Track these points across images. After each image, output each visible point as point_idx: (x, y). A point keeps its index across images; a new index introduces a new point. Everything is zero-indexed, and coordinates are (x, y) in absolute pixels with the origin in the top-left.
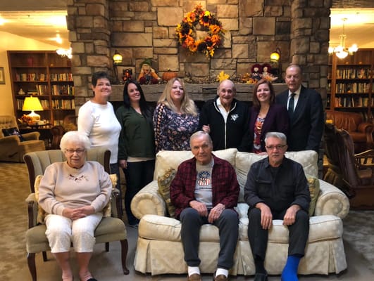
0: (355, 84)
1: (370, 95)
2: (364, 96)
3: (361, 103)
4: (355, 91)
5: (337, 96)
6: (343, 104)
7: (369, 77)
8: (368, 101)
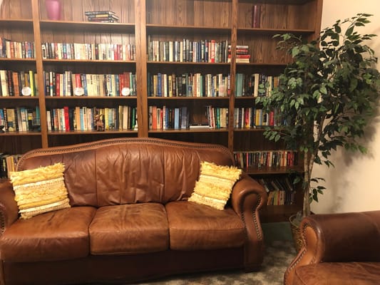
0: (198, 76)
1: (232, 104)
2: (218, 103)
3: (212, 121)
4: (199, 94)
5: (159, 103)
6: (171, 124)
7: (229, 60)
8: (227, 115)
